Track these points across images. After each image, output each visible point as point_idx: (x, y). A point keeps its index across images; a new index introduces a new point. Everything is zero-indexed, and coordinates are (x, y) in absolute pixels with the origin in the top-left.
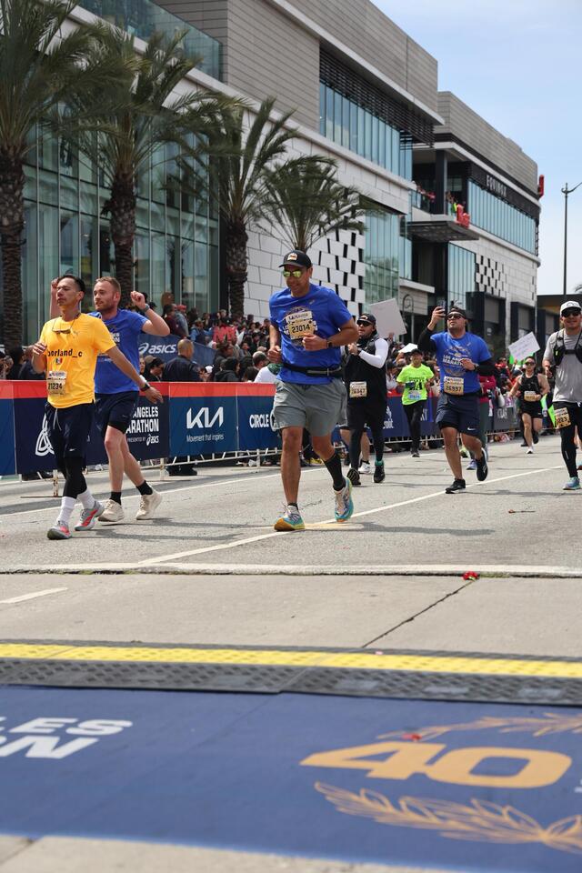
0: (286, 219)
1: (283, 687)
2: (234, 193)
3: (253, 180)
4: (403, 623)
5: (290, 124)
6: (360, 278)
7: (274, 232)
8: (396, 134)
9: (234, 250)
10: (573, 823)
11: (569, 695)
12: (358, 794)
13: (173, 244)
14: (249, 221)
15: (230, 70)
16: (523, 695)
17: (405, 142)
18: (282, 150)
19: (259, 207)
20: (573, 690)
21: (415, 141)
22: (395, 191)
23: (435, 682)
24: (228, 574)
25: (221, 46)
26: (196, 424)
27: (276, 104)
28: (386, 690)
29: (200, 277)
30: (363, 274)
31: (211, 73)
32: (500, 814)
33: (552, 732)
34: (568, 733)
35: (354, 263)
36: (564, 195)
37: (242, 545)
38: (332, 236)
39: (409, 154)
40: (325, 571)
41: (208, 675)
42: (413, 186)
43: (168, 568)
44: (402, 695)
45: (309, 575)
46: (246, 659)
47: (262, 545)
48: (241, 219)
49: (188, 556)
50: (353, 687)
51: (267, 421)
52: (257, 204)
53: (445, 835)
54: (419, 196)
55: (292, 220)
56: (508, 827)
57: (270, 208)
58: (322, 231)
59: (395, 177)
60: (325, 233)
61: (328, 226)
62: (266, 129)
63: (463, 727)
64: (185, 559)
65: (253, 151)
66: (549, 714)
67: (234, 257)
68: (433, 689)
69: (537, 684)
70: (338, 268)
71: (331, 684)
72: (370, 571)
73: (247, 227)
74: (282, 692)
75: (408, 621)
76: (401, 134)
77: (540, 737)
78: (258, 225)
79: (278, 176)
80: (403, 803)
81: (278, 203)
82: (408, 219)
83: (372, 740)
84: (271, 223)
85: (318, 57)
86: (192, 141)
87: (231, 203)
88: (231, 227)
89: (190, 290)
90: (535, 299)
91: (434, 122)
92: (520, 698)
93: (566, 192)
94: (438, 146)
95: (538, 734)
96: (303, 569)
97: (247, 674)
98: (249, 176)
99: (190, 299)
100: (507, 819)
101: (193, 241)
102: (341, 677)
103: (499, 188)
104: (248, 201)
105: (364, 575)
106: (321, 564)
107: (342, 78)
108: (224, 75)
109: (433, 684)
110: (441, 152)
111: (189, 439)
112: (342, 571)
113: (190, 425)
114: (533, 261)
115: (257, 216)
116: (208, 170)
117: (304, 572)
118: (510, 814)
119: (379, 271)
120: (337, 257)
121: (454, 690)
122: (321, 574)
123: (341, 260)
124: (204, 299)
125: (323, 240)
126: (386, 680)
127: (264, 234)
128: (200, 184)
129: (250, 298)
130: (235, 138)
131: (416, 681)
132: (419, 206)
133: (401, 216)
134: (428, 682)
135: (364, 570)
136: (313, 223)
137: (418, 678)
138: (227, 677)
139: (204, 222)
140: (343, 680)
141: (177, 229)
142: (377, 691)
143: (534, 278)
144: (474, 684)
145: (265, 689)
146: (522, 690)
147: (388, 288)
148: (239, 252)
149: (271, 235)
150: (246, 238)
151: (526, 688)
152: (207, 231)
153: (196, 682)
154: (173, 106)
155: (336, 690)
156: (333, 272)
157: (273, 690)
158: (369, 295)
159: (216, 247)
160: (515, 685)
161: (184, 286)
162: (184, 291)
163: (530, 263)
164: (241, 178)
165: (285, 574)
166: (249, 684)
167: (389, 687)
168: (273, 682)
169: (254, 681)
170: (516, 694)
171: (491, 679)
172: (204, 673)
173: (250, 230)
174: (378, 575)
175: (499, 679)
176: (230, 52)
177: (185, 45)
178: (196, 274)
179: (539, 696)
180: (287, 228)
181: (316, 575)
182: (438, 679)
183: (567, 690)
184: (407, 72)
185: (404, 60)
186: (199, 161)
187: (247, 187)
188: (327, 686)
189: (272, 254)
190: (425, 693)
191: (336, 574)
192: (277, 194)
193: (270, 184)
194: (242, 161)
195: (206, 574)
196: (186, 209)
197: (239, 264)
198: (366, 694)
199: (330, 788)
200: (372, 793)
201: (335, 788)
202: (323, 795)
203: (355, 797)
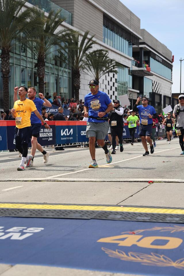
0: (92, 69)
1: (91, 218)
2: (76, 61)
3: (82, 57)
4: (129, 197)
5: (94, 39)
6: (116, 88)
7: (89, 73)
8: (127, 42)
9: (76, 79)
10: (183, 260)
11: (182, 220)
12: (115, 251)
13: (57, 77)
14: (81, 70)
15: (75, 22)
16: (167, 220)
17: (130, 45)
18: (91, 47)
19: (84, 65)
20: (183, 218)
21: (133, 44)
22: (127, 60)
23: (140, 216)
24: (74, 181)
25: (72, 15)
26: (64, 134)
27: (89, 33)
28: (124, 218)
29: (65, 88)
30: (117, 87)
31: (68, 23)
32: (160, 257)
35: (114, 83)
37: (79, 172)
38: (107, 74)
39: (131, 49)
40: (105, 181)
42: (133, 59)
43: (55, 179)
44: (129, 220)
45: (100, 182)
46: (80, 208)
47: (85, 172)
48: (78, 69)
50: (114, 217)
52: (83, 64)
53: (143, 264)
54: (134, 62)
55: (94, 70)
56: (163, 262)
57: (88, 66)
58: (104, 73)
59: (127, 56)
60: (105, 74)
61: (106, 72)
62: (86, 41)
63: (148, 230)
64: (61, 177)
65: (82, 48)
66: (176, 226)
67: (76, 81)
68: (139, 218)
69: (172, 216)
70: (109, 85)
71: (107, 216)
72: (119, 181)
73: (80, 72)
74: (91, 219)
75: (131, 196)
76: (129, 42)
77: (173, 233)
78: (83, 71)
79: (90, 56)
80: (129, 254)
81: (90, 64)
82: (131, 69)
83: (120, 234)
84: (88, 70)
85: (102, 18)
86: (63, 44)
87: (75, 64)
88: (75, 72)
89: (62, 92)
90: (171, 94)
91: (139, 39)
92: (166, 221)
93: (181, 61)
94: (141, 46)
95: (172, 232)
96: (98, 180)
97: (80, 213)
98: (81, 56)
99: (62, 95)
100: (162, 259)
101: (63, 76)
102: (110, 214)
103: (160, 59)
104: (80, 63)
105: (117, 182)
106: (103, 178)
107: (110, 25)
108: (73, 24)
109: (139, 216)
110: (141, 48)
111: (62, 139)
112: (110, 180)
113: (62, 134)
114: (171, 82)
115: (83, 68)
116: (68, 54)
117: (98, 181)
118: (163, 257)
119: (122, 86)
120: (108, 81)
121: (145, 218)
122: (103, 182)
123: (110, 82)
124: (67, 95)
125: (104, 76)
126: (124, 215)
127: (85, 74)
128: (65, 58)
129: (81, 94)
130: (77, 44)
131: (133, 215)
132: (134, 65)
133: (129, 68)
134: (137, 215)
135: (117, 180)
136: (101, 71)
137: (134, 215)
138: (74, 214)
139: (67, 70)
140: (110, 215)
141: (58, 72)
142: (121, 219)
143: (171, 88)
144: (152, 216)
145: (86, 218)
146: (167, 218)
147: (125, 91)
148: (78, 80)
149: (88, 74)
150: (80, 75)
151: (168, 217)
152: (68, 73)
153: (64, 216)
154: (57, 34)
155: (108, 218)
156: (107, 86)
157: (88, 218)
158: (119, 93)
159: (71, 78)
160: (165, 217)
161: (60, 90)
162: (60, 92)
163: (170, 83)
164: (78, 56)
165: (92, 181)
166: (81, 216)
167: (125, 217)
168: (88, 216)
169: (83, 215)
170: (165, 219)
171: (157, 215)
172: (67, 213)
173: (81, 73)
174: (122, 182)
175: (160, 215)
176: (75, 16)
177: (61, 14)
178: (64, 87)
179: (172, 220)
180: (93, 72)
181: (102, 182)
182: (140, 215)
183: (181, 218)
184: (131, 23)
185: (130, 19)
186: (65, 51)
187: (80, 59)
188: (105, 217)
189: (88, 80)
190: (136, 219)
191: (108, 182)
192: (90, 61)
193: (87, 58)
194: (78, 51)
195: (67, 181)
196: (61, 66)
197: (77, 83)
198: (118, 219)
199: (106, 249)
200: (120, 251)
201: (108, 249)
202: (104, 251)
203: (114, 252)
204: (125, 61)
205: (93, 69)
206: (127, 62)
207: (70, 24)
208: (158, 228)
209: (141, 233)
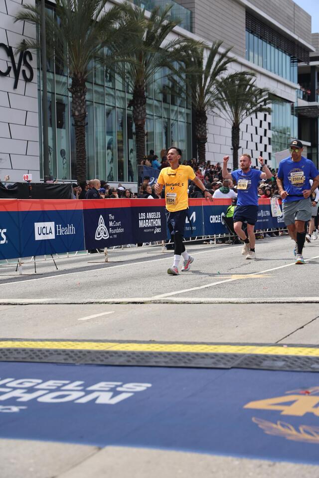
0: (228, 108)
1: (233, 365)
2: (200, 94)
3: (210, 86)
4: (297, 330)
5: (230, 54)
6: (269, 139)
7: (222, 115)
8: (288, 58)
9: (200, 125)
12: (276, 424)
13: (166, 123)
14: (208, 109)
15: (196, 26)
17: (293, 62)
18: (225, 69)
19: (213, 101)
21: (299, 61)
22: (288, 90)
23: (317, 362)
25: (192, 13)
27: (222, 44)
28: (290, 367)
29: (182, 141)
30: (271, 137)
31: (185, 28)
35: (266, 130)
37: (208, 287)
38: (253, 116)
39: (296, 69)
40: (254, 301)
41: (191, 359)
42: (298, 87)
43: (168, 300)
44: (299, 369)
45: (245, 303)
46: (212, 350)
48: (204, 108)
49: (178, 294)
50: (271, 365)
51: (220, 219)
52: (212, 99)
54: (302, 92)
55: (231, 108)
57: (219, 101)
58: (248, 113)
59: (288, 82)
60: (250, 114)
61: (251, 111)
62: (217, 58)
64: (177, 295)
65: (209, 71)
67: (200, 129)
68: (316, 366)
70: (257, 134)
71: (260, 364)
72: (278, 301)
73: (207, 112)
74: (232, 368)
75: (301, 328)
76: (291, 58)
78: (213, 111)
79: (223, 84)
80: (301, 429)
81: (223, 98)
82: (295, 105)
83: (283, 394)
84: (220, 109)
85: (244, 17)
86: (176, 65)
87: (197, 99)
88: (198, 113)
91: (309, 50)
94: (312, 63)
96: (242, 300)
97: (213, 358)
98: (207, 84)
101: (177, 121)
102: (264, 360)
104: (207, 98)
105: (275, 303)
106: (251, 297)
107: (258, 28)
108: (193, 29)
109: (315, 363)
110: (314, 67)
112: (263, 301)
115: (212, 106)
116: (185, 81)
117: (242, 302)
119: (280, 134)
120: (256, 128)
122: (252, 303)
123: (259, 129)
125: (249, 118)
126: (289, 361)
127: (216, 116)
128: (181, 89)
129: (209, 152)
130: (200, 63)
131: (306, 362)
132: (302, 98)
133: (292, 103)
134: (313, 362)
135: (275, 300)
136: (242, 109)
137: (307, 360)
138: (201, 360)
139: (183, 110)
140: (266, 361)
141: (169, 114)
142: (285, 367)
145: (223, 366)
147: (285, 144)
148: (203, 127)
149: (220, 117)
150: (206, 118)
152: (185, 115)
153: (185, 362)
154: (166, 47)
155: (262, 366)
156: (254, 136)
157: (227, 367)
158: (274, 148)
159: (190, 124)
164: (203, 85)
165: (232, 303)
166: (215, 363)
167: (291, 365)
168: (227, 362)
169: (219, 361)
172: (189, 357)
173: (208, 114)
174: (283, 303)
176: (197, 16)
177: (171, 13)
178: (179, 139)
180: (228, 112)
184: (294, 23)
185: (292, 16)
186: (180, 77)
187: (206, 91)
188: (257, 365)
189: (221, 127)
190: (312, 368)
191: (260, 303)
192: (223, 94)
193: (219, 88)
194: (203, 76)
195: (188, 303)
196: (173, 103)
197: (202, 133)
198: (278, 369)
199: (261, 420)
200: (284, 423)
201: (264, 421)
202: (257, 424)
203: (274, 426)
204: (285, 91)
205: (229, 107)
206: (288, 93)
207: (187, 30)
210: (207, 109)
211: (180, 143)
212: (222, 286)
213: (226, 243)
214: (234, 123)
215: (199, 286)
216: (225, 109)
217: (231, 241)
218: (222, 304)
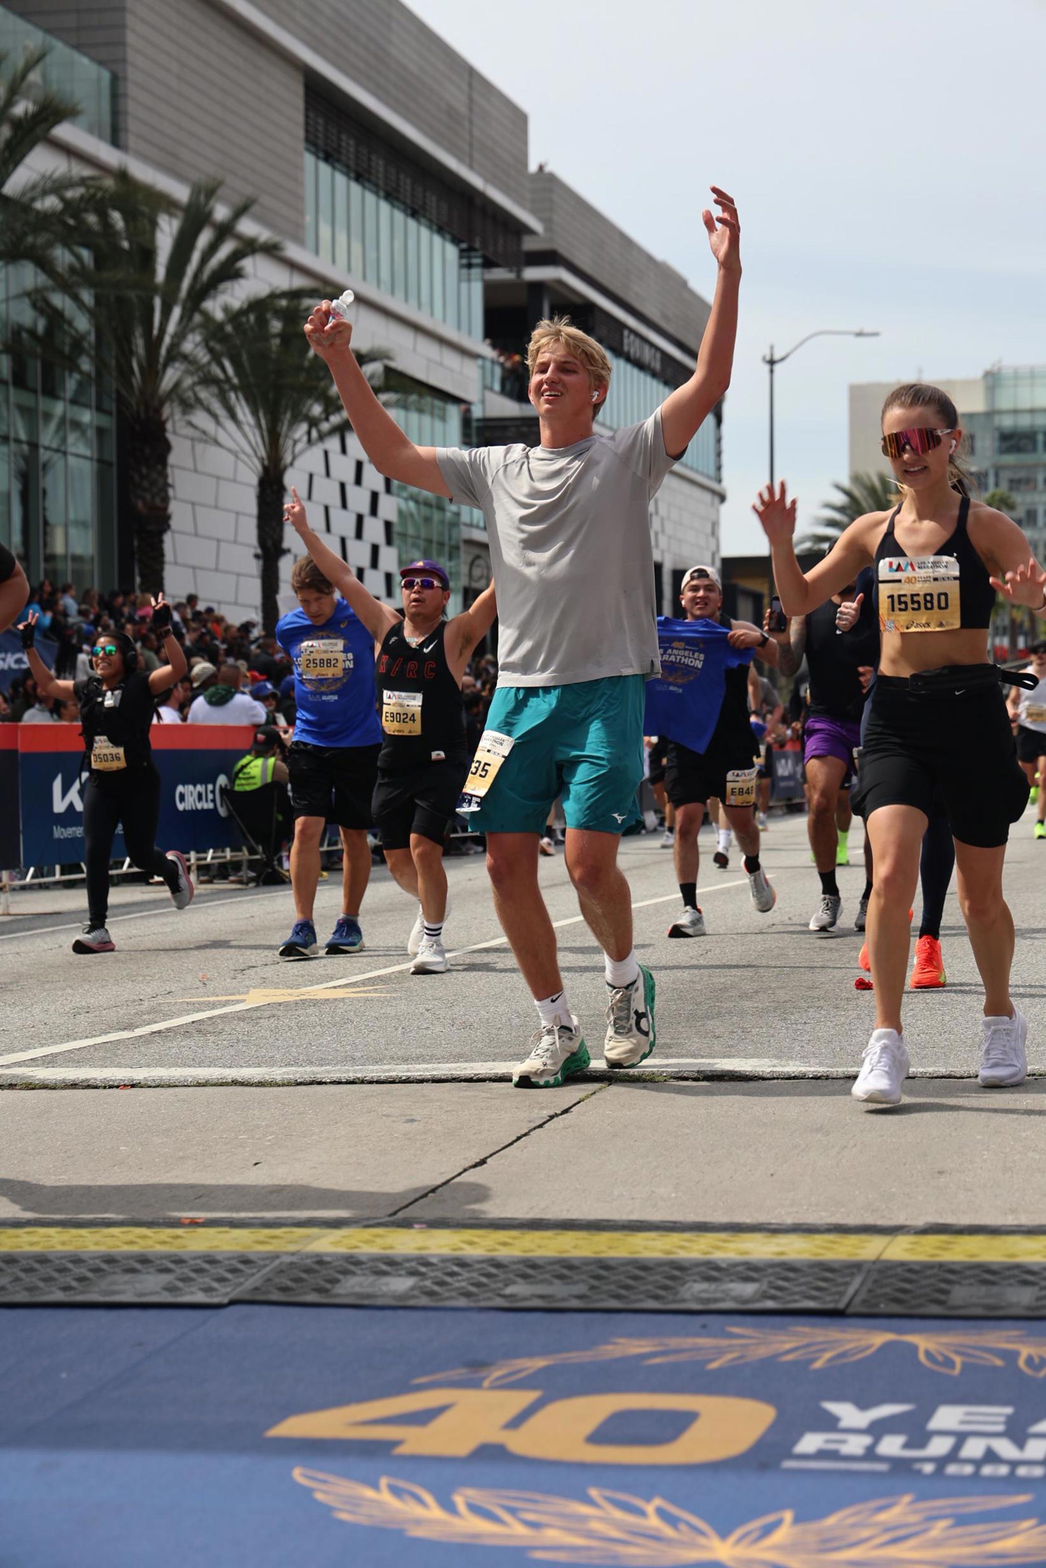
0: (244, 412)
1: (234, 1295)
2: (145, 363)
3: (180, 336)
4: (465, 1170)
5: (247, 227)
6: (388, 525)
7: (222, 437)
8: (452, 251)
9: (144, 470)
10: (778, 1524)
11: (773, 1292)
12: (376, 1486)
13: (26, 459)
15: (132, 125)
16: (687, 1296)
17: (469, 266)
18: (238, 275)
19: (192, 387)
20: (781, 1283)
21: (488, 264)
22: (452, 359)
23: (525, 1276)
24: (133, 1086)
25: (116, 80)
26: (71, 806)
27: (221, 192)
28: (431, 1294)
29: (83, 524)
30: (393, 518)
31: (93, 129)
32: (642, 1513)
33: (742, 1361)
34: (770, 1363)
35: (375, 496)
36: (767, 368)
37: (159, 1032)
38: (333, 444)
39: (477, 290)
40: (319, 1077)
41: (90, 1275)
42: (487, 350)
43: (14, 1076)
44: (462, 1302)
45: (289, 1084)
46: (164, 1243)
47: (199, 1031)
48: (158, 411)
49: (54, 1056)
50: (370, 1290)
51: (210, 796)
52: (188, 381)
53: (539, 1555)
54: (498, 371)
55: (255, 413)
56: (657, 1538)
57: (214, 389)
58: (314, 434)
59: (449, 332)
60: (322, 437)
61: (325, 426)
62: (204, 238)
63: (575, 1357)
64: (50, 1061)
65: (178, 288)
66: (738, 1328)
67: (146, 484)
68: (519, 1289)
69: (714, 1273)
70: (344, 505)
71: (328, 1286)
72: (404, 1075)
73: (169, 426)
74: (232, 1303)
75: (476, 1165)
76: (462, 251)
77: (719, 1370)
78: (190, 424)
79: (229, 328)
80: (459, 1500)
81: (228, 379)
82: (477, 412)
83: (404, 1388)
84: (215, 417)
85: (300, 103)
86: (62, 256)
87: (137, 379)
88: (137, 427)
89: (59, 548)
91: (522, 229)
92: (684, 1301)
93: (772, 362)
94: (532, 274)
95: (714, 1365)
96: (278, 1073)
97: (168, 1271)
98: (171, 328)
99: (60, 566)
100: (654, 1522)
101: (65, 453)
102: (346, 1272)
103: (647, 355)
104: (170, 376)
105: (393, 1082)
106: (311, 1063)
107: (348, 144)
108: (122, 135)
109: (519, 1280)
110: (538, 287)
111: (59, 833)
112: (351, 1076)
113: (59, 806)
114: (713, 492)
115: (187, 406)
116: (92, 314)
117: (278, 1078)
118: (661, 1513)
119: (425, 511)
120: (343, 486)
121: (559, 1290)
122: (312, 1083)
123: (351, 490)
124: (87, 567)
125: (316, 453)
126: (432, 1274)
127: (201, 441)
128: (78, 343)
129: (176, 563)
130: (148, 255)
131: (489, 1275)
132: (497, 387)
133: (463, 407)
134: (511, 1276)
135: (394, 1074)
136: (297, 418)
137: (493, 1270)
138: (127, 1277)
139: (86, 417)
140: (349, 1277)
141: (33, 431)
142: (414, 1297)
143: (715, 525)
144: (598, 1277)
145: (200, 1297)
146: (687, 1285)
147: (441, 544)
148: (154, 475)
149: (217, 443)
150: (167, 447)
151: (695, 1281)
152: (91, 433)
153: (66, 1289)
154: (24, 194)
155: (338, 1295)
156: (336, 513)
157: (216, 1300)
158: (404, 557)
159: (110, 464)
160: (673, 1278)
161: (48, 539)
162: (48, 551)
163: (707, 497)
164: (155, 332)
165: (242, 1084)
166: (170, 1289)
167: (436, 1288)
168: (215, 1285)
169: (185, 1280)
170: (676, 1293)
171: (629, 1268)
172: (83, 1271)
173: (175, 433)
174: (421, 1081)
175: (644, 1267)
176: (132, 90)
177: (44, 76)
178: (72, 516)
179: (719, 1295)
180: (247, 428)
181: (300, 1084)
182: (530, 1271)
183: (770, 1282)
184: (471, 134)
185: (463, 109)
186: (76, 298)
187: (169, 351)
188: (320, 1290)
189: (218, 478)
190: (504, 1296)
191: (340, 1083)
192: (227, 364)
193: (212, 344)
194: (158, 302)
195: (89, 1087)
196: (51, 392)
197: (153, 497)
198: (393, 1303)
199: (321, 1476)
201: (332, 1478)
202: (309, 1491)
203: (369, 1493)
204: (441, 364)
205: (247, 411)
206: (452, 370)
207: (101, 137)
208: (635, 1342)
209: (530, 1377)
210: (172, 414)
211: (73, 531)
212: (210, 1029)
213: (232, 882)
214: (265, 469)
215: (130, 1027)
216: (233, 416)
217: (252, 874)
218: (209, 1090)
